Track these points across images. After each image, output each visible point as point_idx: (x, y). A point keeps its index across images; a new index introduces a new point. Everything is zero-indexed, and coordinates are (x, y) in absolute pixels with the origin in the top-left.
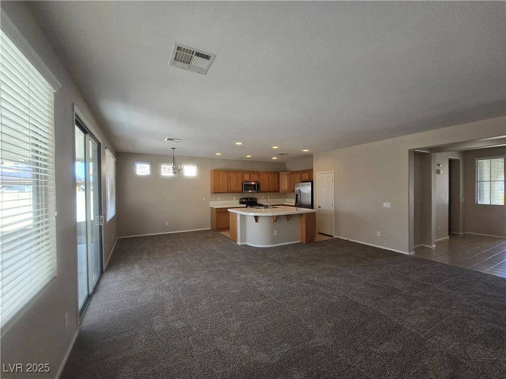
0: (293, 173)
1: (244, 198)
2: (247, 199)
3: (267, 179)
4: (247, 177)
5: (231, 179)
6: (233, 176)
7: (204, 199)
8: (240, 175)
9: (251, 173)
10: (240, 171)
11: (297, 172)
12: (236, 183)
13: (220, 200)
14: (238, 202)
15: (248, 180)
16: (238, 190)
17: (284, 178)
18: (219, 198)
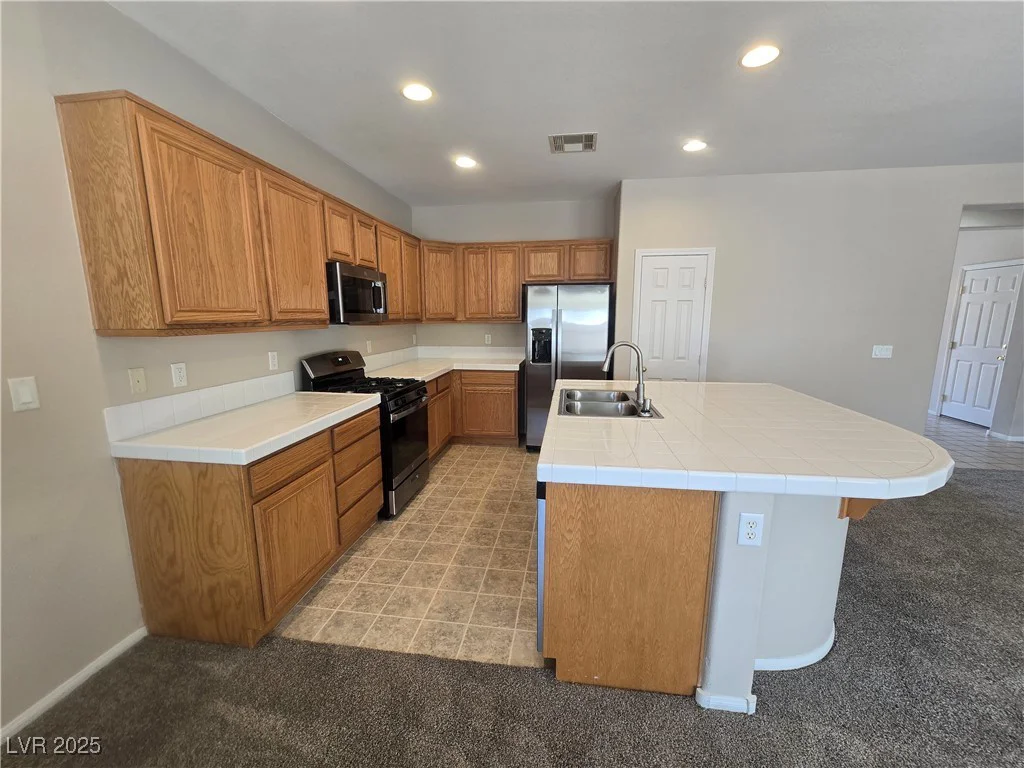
0: (477, 247)
1: (317, 358)
2: (333, 360)
3: (398, 259)
4: (340, 238)
5: (275, 226)
6: (282, 207)
8: (313, 214)
9: (352, 214)
11: (502, 246)
12: (300, 263)
13: (184, 383)
14: (289, 379)
15: (343, 251)
16: (314, 307)
17: (438, 264)
18: (177, 374)
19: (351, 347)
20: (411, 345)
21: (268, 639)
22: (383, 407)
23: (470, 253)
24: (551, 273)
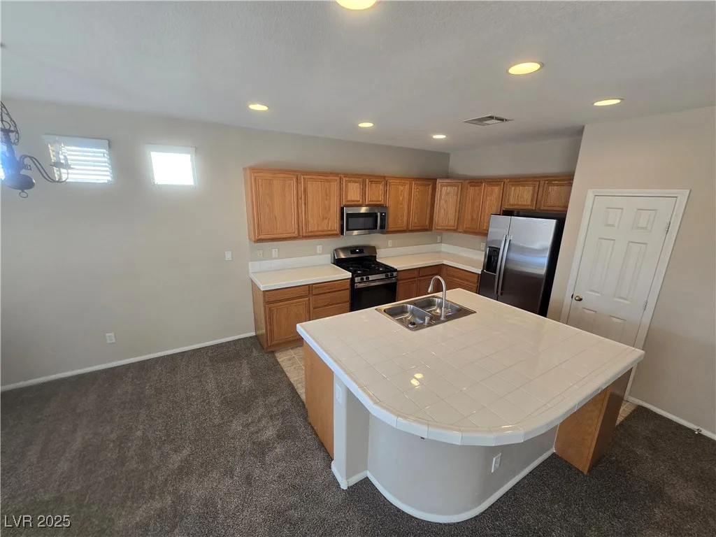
0: (476, 182)
1: (344, 249)
2: (352, 250)
3: (406, 196)
4: (354, 193)
5: (310, 195)
6: (314, 188)
7: (228, 256)
8: (334, 186)
9: (365, 179)
10: (336, 174)
11: (493, 181)
12: (322, 209)
13: (277, 256)
14: (328, 258)
15: (357, 199)
16: (329, 229)
17: (447, 194)
18: (275, 253)
19: (372, 243)
20: (436, 242)
21: (273, 352)
22: (352, 279)
23: (471, 186)
24: (525, 203)
